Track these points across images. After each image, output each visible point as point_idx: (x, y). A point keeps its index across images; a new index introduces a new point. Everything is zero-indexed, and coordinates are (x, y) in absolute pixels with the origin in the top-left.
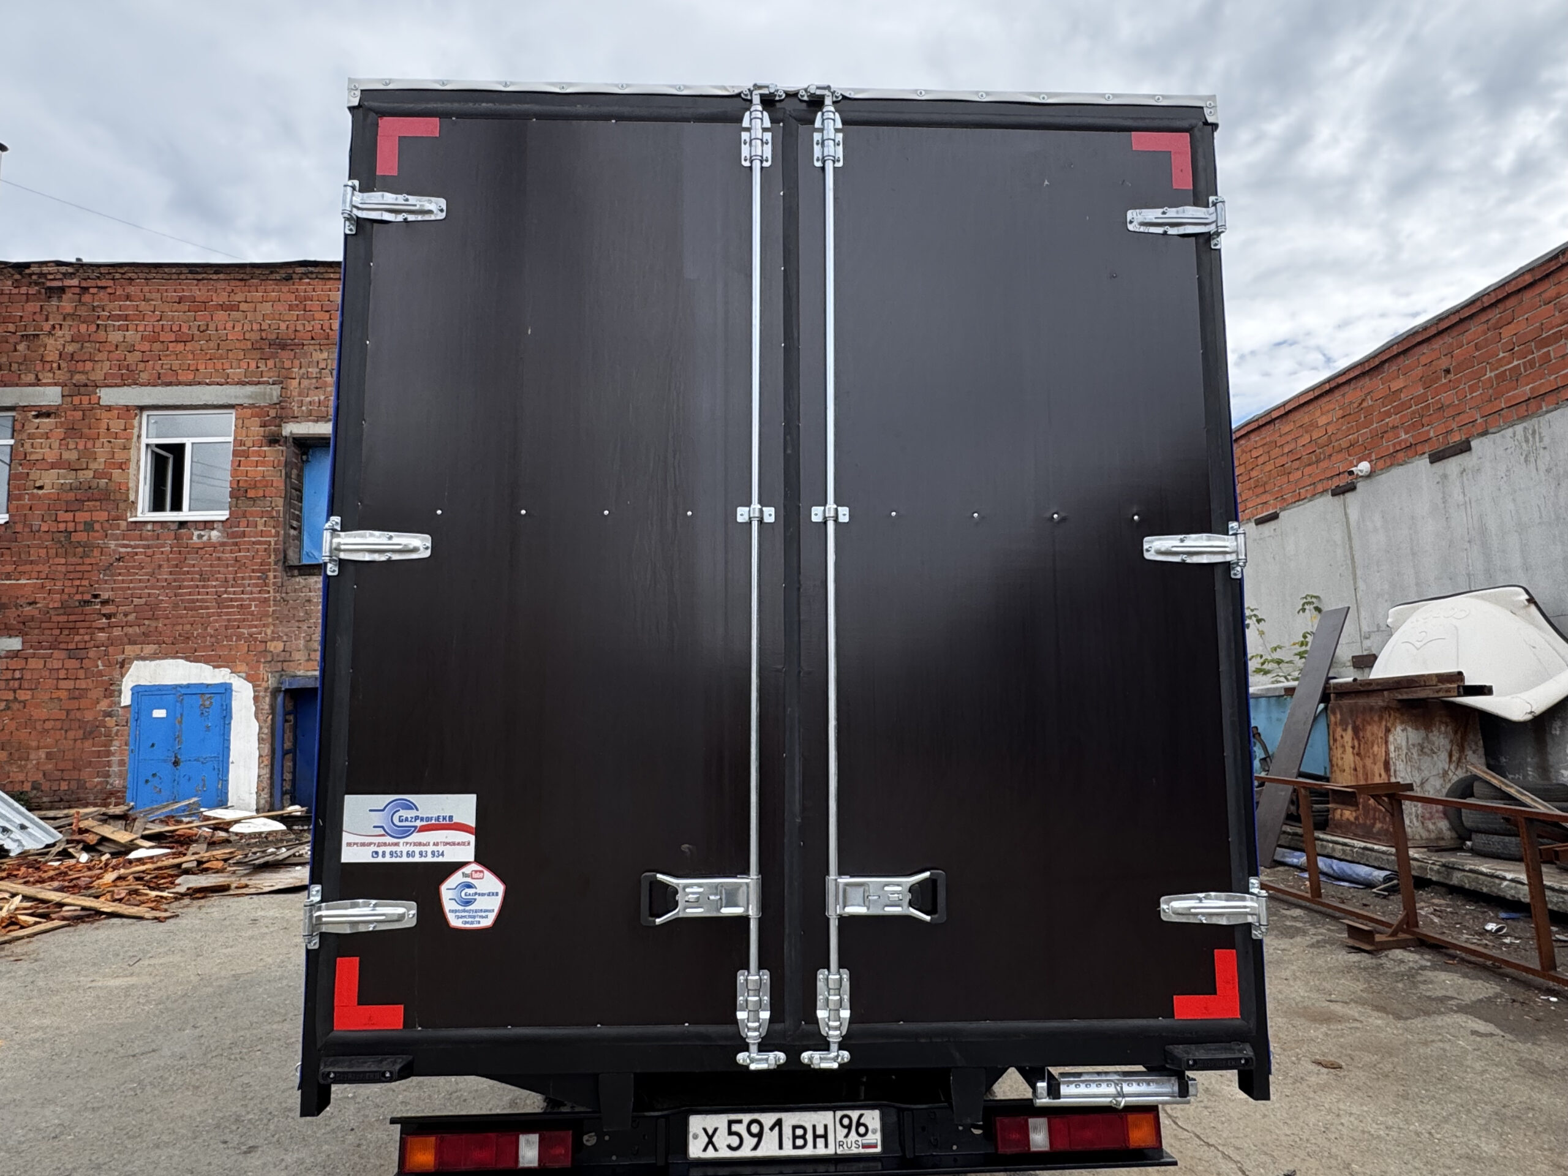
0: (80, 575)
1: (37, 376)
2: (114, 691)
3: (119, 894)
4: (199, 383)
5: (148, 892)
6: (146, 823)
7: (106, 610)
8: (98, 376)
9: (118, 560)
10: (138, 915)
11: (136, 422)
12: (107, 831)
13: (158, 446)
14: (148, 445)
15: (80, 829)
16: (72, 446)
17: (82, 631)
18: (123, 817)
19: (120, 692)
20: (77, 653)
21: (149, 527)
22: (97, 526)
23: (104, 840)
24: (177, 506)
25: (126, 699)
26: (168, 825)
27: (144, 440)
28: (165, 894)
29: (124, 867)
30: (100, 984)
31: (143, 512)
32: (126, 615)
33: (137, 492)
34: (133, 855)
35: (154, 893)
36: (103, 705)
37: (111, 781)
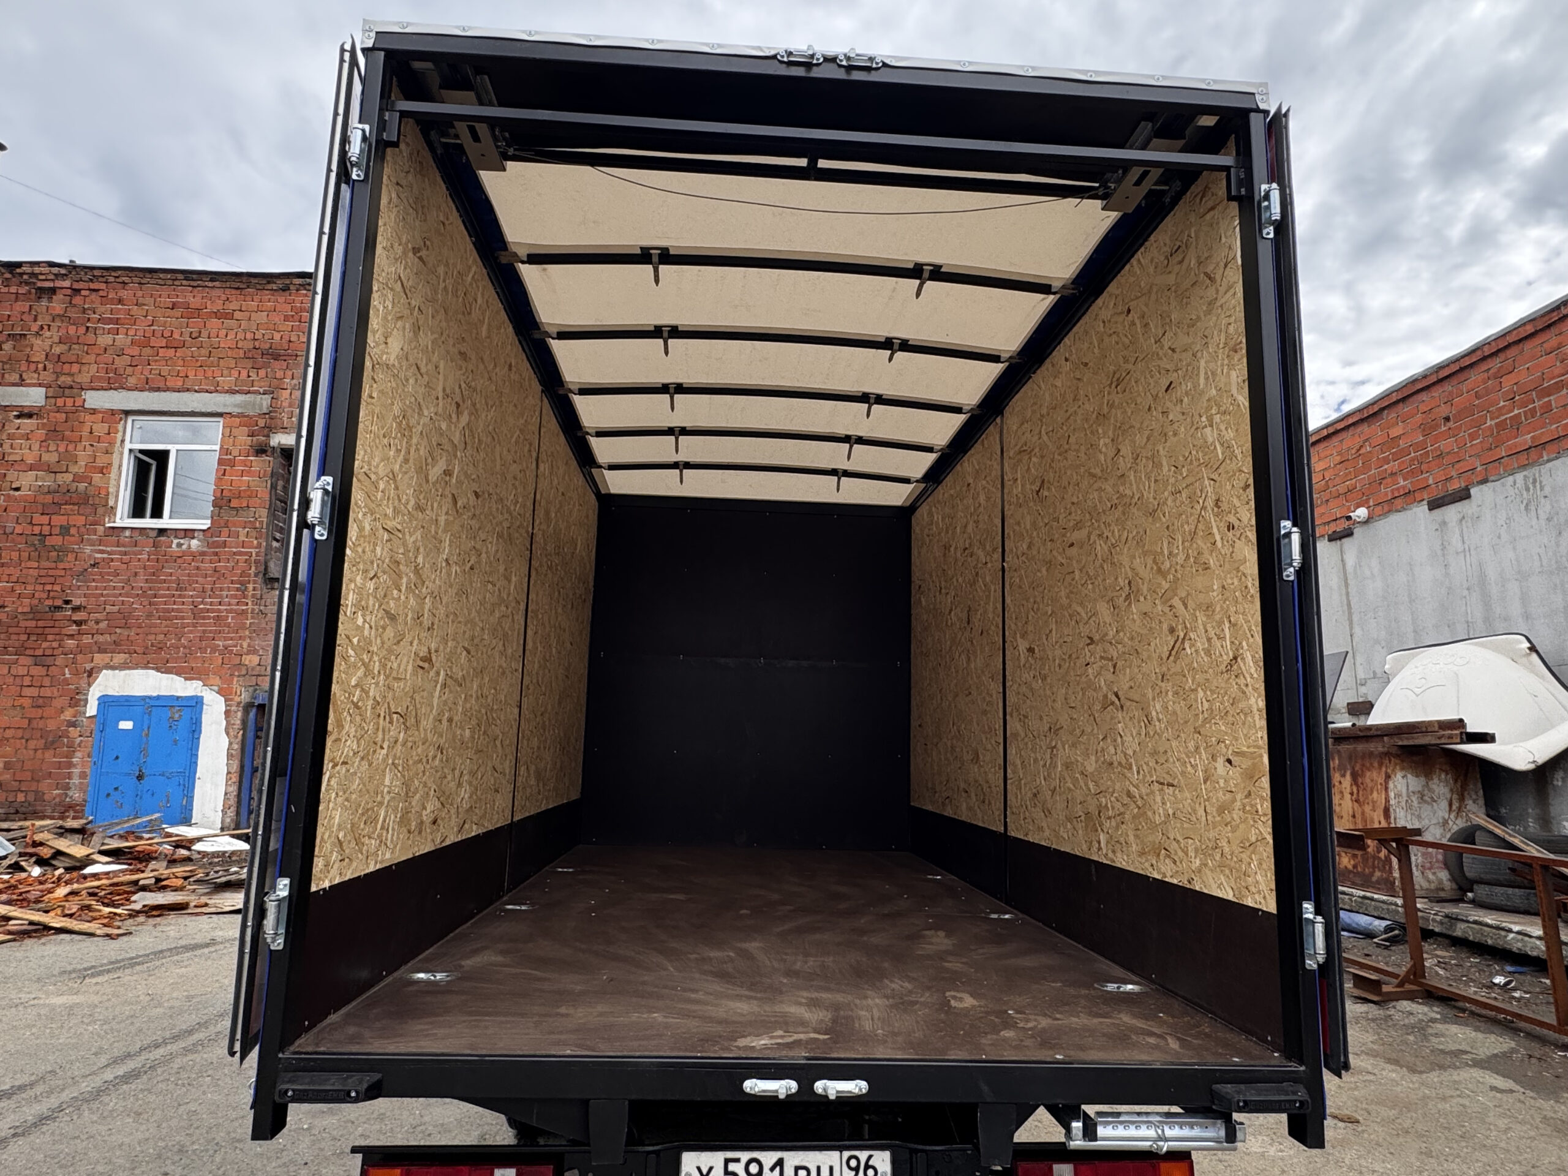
0: (52, 580)
1: (21, 376)
2: (80, 700)
3: (70, 909)
4: (188, 390)
5: (101, 908)
6: (104, 838)
7: (78, 616)
8: (84, 378)
9: (93, 566)
10: (89, 931)
11: (120, 427)
12: (63, 844)
13: (141, 451)
14: (131, 451)
15: (34, 842)
16: (52, 448)
17: (50, 637)
18: (81, 831)
19: (86, 700)
20: (43, 660)
21: (127, 533)
22: (73, 531)
23: (59, 853)
24: (157, 513)
25: (92, 709)
26: (127, 840)
27: (128, 446)
28: (119, 911)
29: (78, 882)
30: (42, 1002)
31: (122, 518)
32: (97, 623)
33: (117, 497)
34: (89, 870)
35: (108, 910)
36: (68, 715)
37: (70, 793)
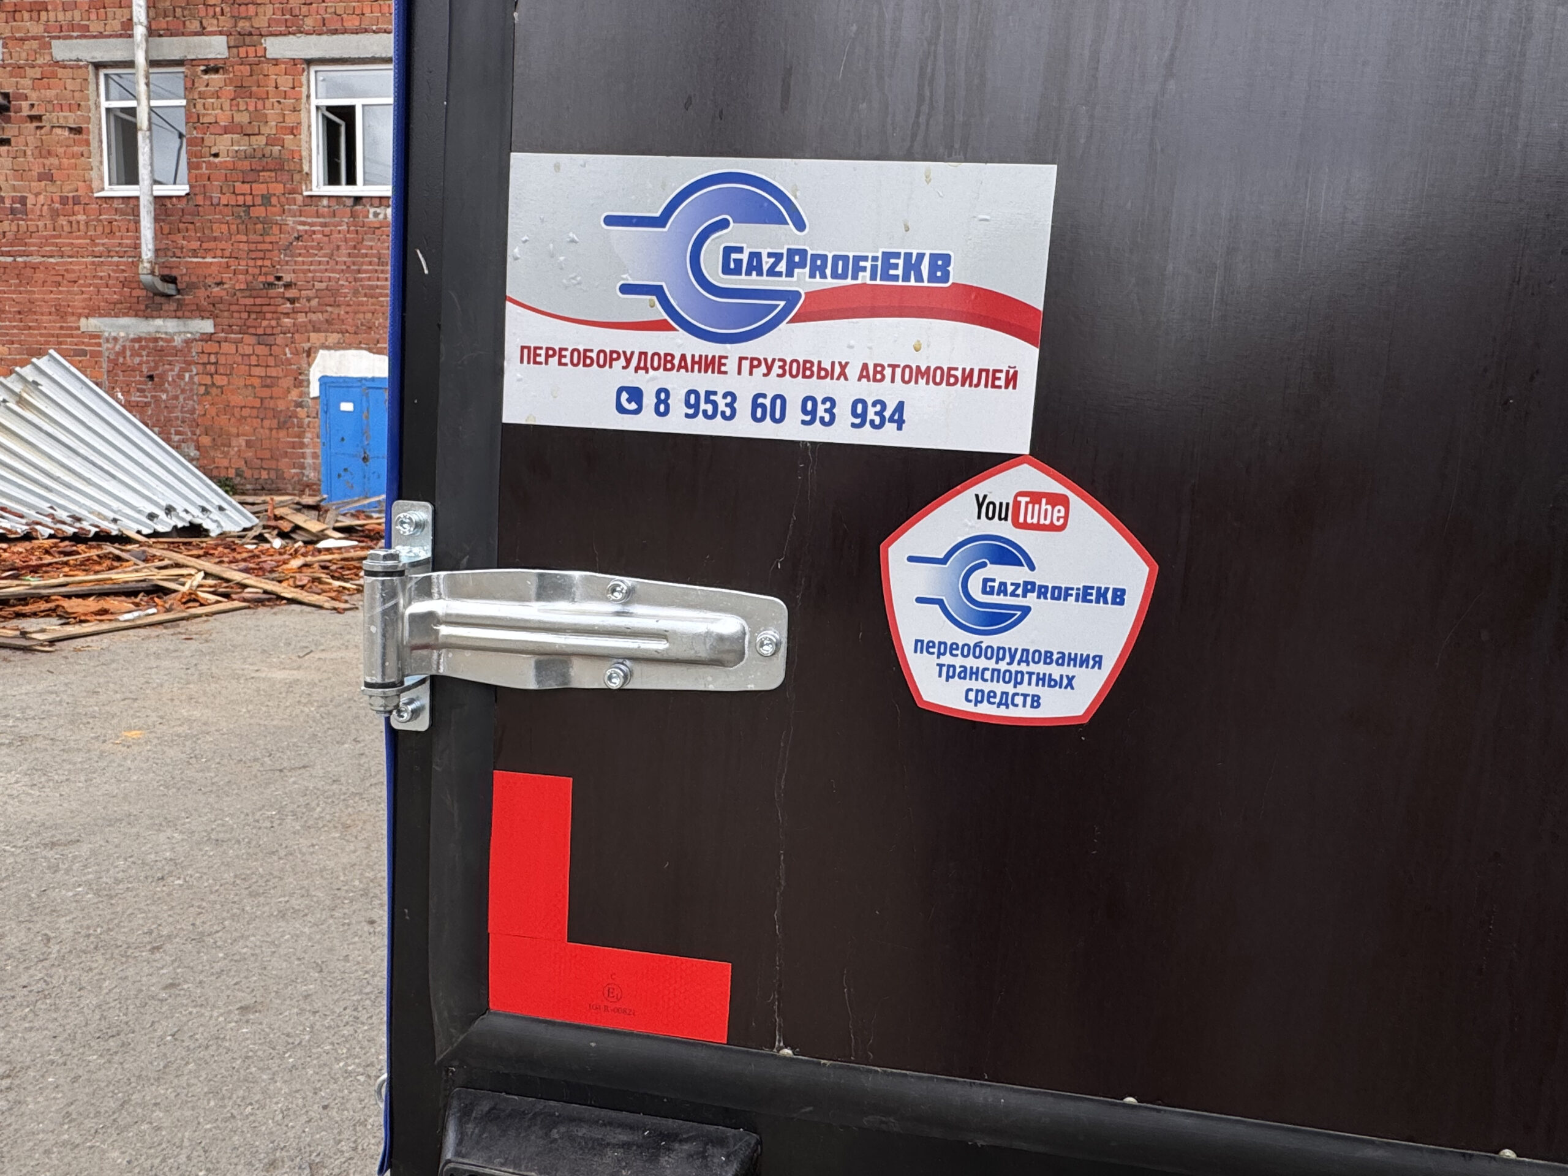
0: (261, 255)
1: (201, 23)
2: (302, 381)
3: (301, 580)
4: (366, 31)
5: (331, 581)
6: (337, 515)
7: (291, 293)
8: (261, 22)
9: (298, 239)
10: (317, 603)
11: (304, 79)
12: (300, 519)
13: (330, 109)
14: (318, 108)
15: (275, 516)
16: (242, 107)
17: (269, 316)
18: (315, 508)
19: (308, 381)
20: (265, 339)
21: (325, 202)
22: (274, 200)
23: (297, 528)
24: (351, 180)
25: (314, 390)
26: (358, 518)
27: (314, 102)
28: (347, 585)
29: (313, 555)
31: (319, 186)
32: (309, 300)
33: (310, 162)
34: (322, 545)
36: (294, 395)
37: (306, 472)
